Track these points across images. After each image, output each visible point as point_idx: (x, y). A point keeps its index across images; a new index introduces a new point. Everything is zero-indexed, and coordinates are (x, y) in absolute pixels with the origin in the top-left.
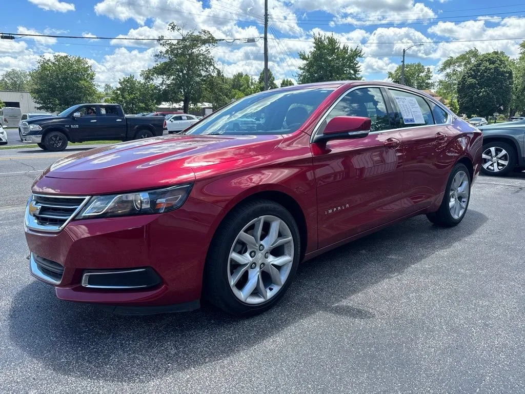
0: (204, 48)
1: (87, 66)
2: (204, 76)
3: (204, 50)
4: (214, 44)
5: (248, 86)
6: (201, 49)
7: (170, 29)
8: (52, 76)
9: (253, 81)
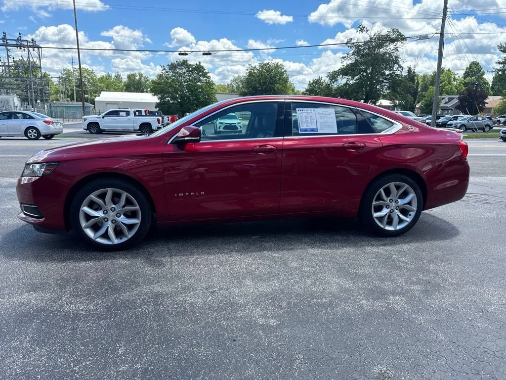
0: (392, 46)
1: (283, 70)
2: (388, 75)
3: (392, 48)
4: (403, 42)
5: (450, 83)
6: (388, 47)
7: (358, 31)
8: (255, 81)
9: (457, 77)
